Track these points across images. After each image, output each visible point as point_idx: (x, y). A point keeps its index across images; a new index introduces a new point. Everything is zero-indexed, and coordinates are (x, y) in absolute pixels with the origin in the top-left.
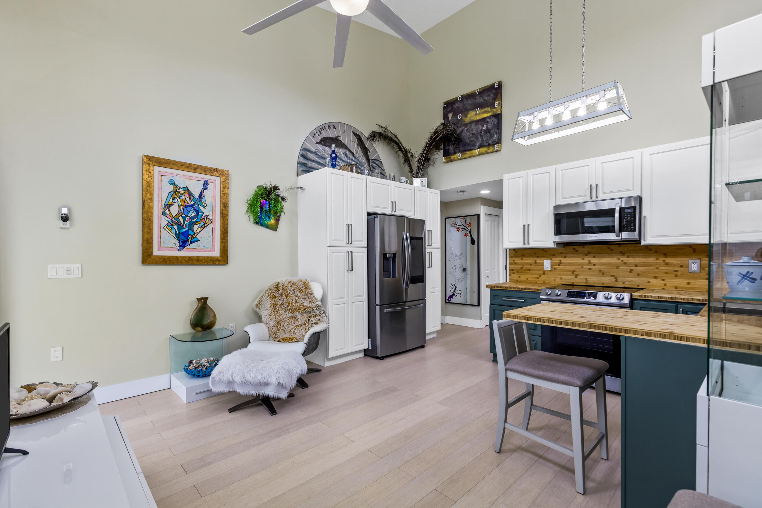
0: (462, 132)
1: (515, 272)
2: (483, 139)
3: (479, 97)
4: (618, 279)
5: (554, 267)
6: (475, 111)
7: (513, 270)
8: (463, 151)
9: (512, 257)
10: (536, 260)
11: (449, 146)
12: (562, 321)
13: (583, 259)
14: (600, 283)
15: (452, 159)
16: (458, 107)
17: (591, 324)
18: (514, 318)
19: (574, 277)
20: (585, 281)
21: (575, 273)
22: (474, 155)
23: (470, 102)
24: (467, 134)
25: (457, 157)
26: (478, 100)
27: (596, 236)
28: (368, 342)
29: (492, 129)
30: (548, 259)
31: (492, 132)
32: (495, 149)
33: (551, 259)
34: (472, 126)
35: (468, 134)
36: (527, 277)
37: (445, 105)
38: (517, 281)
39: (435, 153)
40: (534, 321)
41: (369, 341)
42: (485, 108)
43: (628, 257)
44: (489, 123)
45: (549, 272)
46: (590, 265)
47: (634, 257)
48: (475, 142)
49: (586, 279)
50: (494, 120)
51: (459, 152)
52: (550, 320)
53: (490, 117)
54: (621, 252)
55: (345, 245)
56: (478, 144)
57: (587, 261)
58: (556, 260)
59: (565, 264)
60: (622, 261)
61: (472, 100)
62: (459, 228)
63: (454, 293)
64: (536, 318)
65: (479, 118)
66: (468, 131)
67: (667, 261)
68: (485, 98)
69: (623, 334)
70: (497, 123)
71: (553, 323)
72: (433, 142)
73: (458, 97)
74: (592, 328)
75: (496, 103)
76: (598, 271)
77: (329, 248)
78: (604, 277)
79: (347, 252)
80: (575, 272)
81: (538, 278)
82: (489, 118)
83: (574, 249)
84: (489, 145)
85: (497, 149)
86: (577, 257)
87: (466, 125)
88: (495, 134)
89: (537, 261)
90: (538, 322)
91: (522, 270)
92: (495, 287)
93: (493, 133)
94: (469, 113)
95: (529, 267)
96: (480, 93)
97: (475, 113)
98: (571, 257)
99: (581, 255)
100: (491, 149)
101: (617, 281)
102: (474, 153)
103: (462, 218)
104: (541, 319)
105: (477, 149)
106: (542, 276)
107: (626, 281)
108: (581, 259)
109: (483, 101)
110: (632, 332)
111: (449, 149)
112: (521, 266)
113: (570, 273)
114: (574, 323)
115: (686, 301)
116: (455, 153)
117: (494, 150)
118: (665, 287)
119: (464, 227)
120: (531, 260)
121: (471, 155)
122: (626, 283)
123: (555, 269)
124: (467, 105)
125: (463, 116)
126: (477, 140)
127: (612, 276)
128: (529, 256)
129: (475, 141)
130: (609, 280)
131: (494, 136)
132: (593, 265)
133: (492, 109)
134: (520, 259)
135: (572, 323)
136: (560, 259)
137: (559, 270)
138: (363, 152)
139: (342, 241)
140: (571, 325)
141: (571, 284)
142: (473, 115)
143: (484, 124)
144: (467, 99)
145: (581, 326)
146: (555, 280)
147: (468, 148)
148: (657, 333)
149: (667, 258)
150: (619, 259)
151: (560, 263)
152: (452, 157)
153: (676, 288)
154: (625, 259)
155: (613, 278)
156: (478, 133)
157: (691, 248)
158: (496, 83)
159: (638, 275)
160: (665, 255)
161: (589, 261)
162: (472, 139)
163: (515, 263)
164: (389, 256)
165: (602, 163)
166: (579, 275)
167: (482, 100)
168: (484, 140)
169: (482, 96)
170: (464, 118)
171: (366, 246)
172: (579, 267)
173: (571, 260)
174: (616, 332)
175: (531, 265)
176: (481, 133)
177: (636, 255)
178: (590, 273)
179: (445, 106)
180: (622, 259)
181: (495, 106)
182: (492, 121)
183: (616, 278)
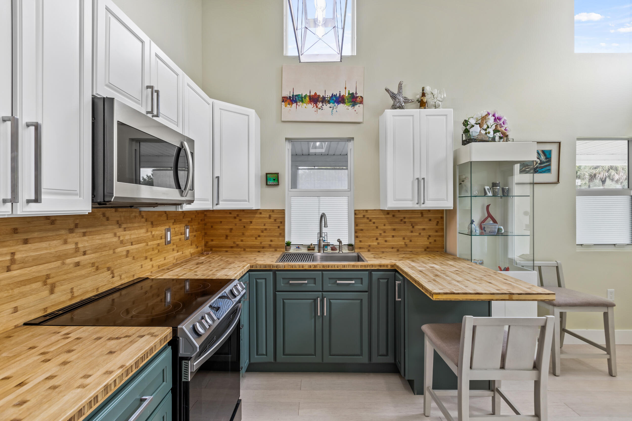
4: (115, 272)
13: (65, 242)
19: (46, 293)
20: (69, 296)
21: (49, 281)
46: (78, 253)
49: (72, 290)
54: (117, 222)
57: (74, 247)
59: (24, 262)
60: (119, 237)
67: (153, 233)
76: (90, 265)
78: (97, 275)
80: (49, 278)
98: (41, 239)
99: (62, 232)
101: (112, 277)
107: (122, 274)
108: (60, 241)
113: (39, 284)
127: (108, 269)
130: (105, 278)
132: (82, 254)
136: (12, 249)
137: (9, 284)
150: (115, 234)
151: (12, 263)
154: (121, 233)
155: (109, 271)
159: (133, 258)
160: (152, 224)
161: (76, 244)
172: (58, 264)
178: (78, 274)
180: (118, 234)
183: (112, 273)
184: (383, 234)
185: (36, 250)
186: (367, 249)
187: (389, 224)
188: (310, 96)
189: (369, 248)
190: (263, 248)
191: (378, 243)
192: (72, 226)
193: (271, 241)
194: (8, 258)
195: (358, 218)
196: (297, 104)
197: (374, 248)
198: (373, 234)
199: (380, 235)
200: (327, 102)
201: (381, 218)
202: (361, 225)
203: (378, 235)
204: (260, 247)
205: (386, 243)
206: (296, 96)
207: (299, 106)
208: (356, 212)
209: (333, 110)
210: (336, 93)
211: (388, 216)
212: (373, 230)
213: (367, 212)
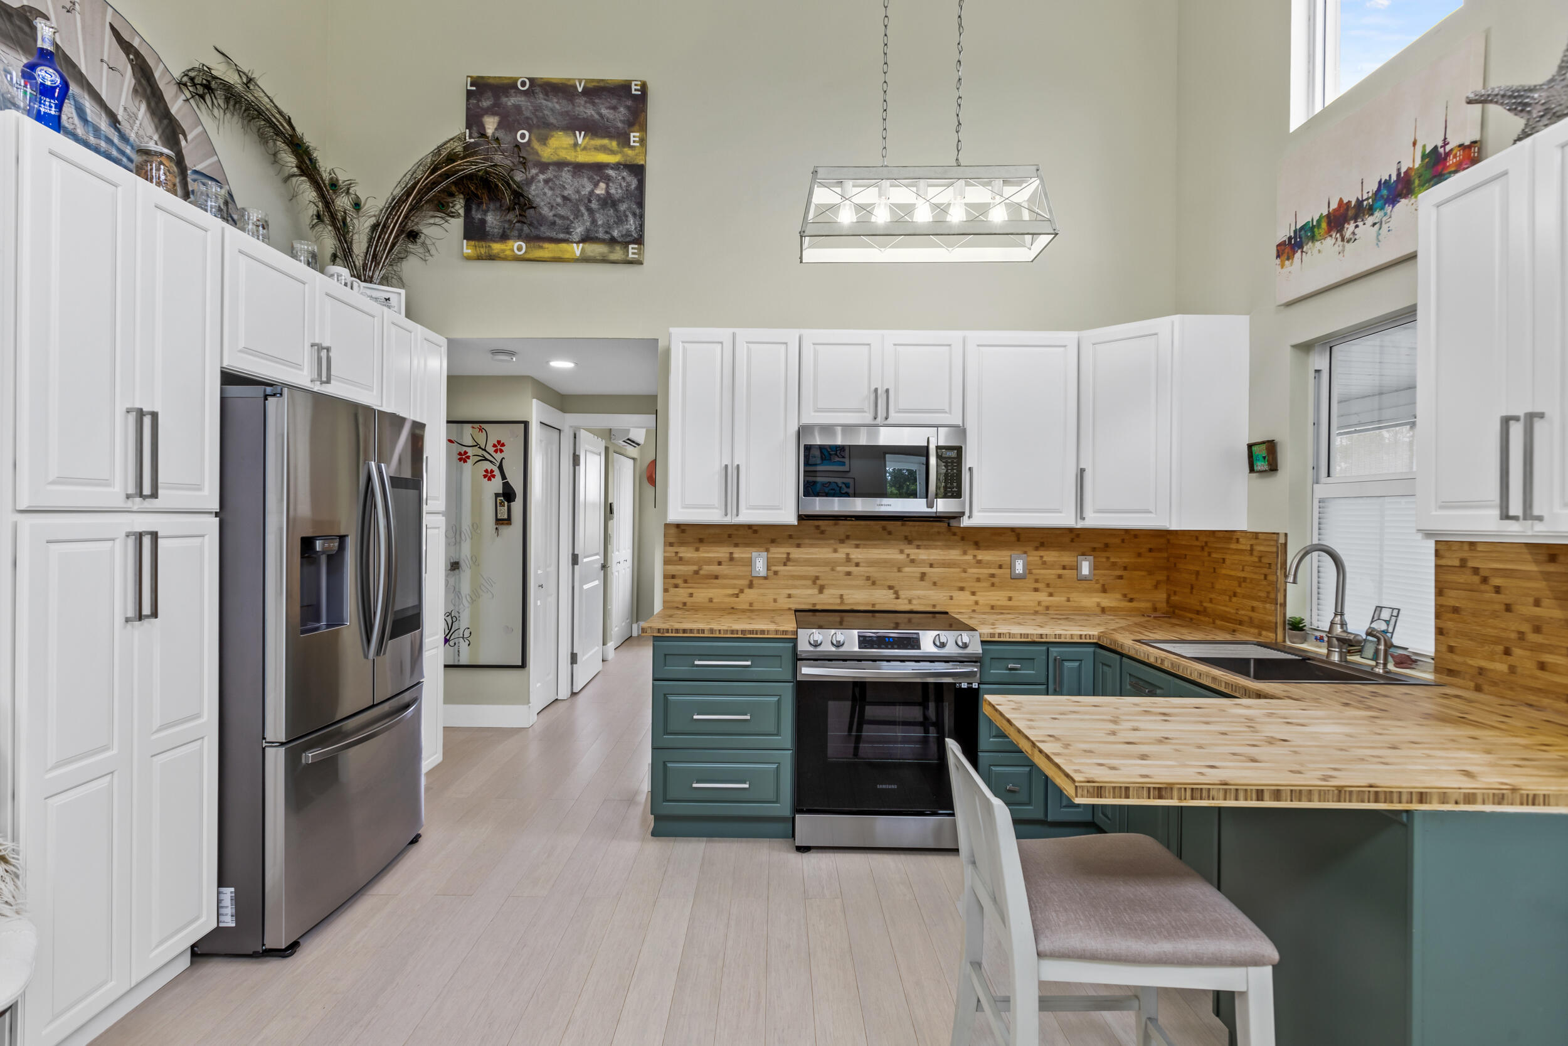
0: (530, 181)
1: (679, 581)
2: (596, 221)
3: (586, 102)
4: (901, 593)
5: (774, 568)
6: (573, 138)
7: (673, 577)
8: (534, 239)
9: (671, 545)
10: (731, 553)
11: (485, 212)
12: (1262, 790)
13: (835, 551)
14: (867, 604)
15: (495, 251)
16: (518, 108)
17: (1340, 789)
18: (1114, 797)
19: (816, 591)
20: (839, 601)
21: (818, 582)
22: (567, 256)
23: (554, 106)
24: (545, 194)
25: (513, 251)
26: (582, 109)
27: (889, 504)
28: (219, 901)
29: (621, 200)
30: (762, 549)
31: (623, 207)
32: (631, 256)
33: (767, 550)
34: (564, 174)
35: (549, 193)
36: (711, 595)
37: (471, 86)
38: (685, 604)
39: (432, 221)
40: (1180, 799)
41: (222, 896)
42: (603, 137)
43: (918, 547)
44: (613, 183)
45: (762, 581)
46: (850, 563)
47: (927, 547)
48: (572, 223)
49: (841, 596)
50: (629, 179)
51: (519, 237)
52: (1231, 789)
53: (617, 166)
54: (906, 538)
55: (120, 502)
56: (579, 230)
57: (844, 556)
58: (779, 552)
59: (797, 562)
60: (908, 555)
61: (564, 102)
62: (466, 453)
63: (448, 637)
64: (1185, 789)
65: (583, 158)
66: (550, 184)
67: (979, 557)
68: (604, 111)
69: (1415, 806)
70: (636, 188)
71: (1237, 799)
72: (435, 183)
73: (517, 79)
74: (1342, 799)
75: (634, 136)
76: (864, 578)
77: (26, 521)
78: (874, 591)
79: (128, 535)
80: (818, 579)
81: (737, 596)
82: (612, 168)
83: (818, 527)
84: (613, 241)
85: (636, 256)
86: (822, 548)
87: (544, 166)
88: (630, 215)
89: (735, 556)
90: (1192, 799)
91: (697, 577)
92: (668, 632)
93: (625, 211)
94: (552, 136)
95: (714, 569)
96: (587, 92)
97: (572, 142)
98: (812, 546)
99: (832, 541)
100: (618, 254)
101: (897, 598)
102: (567, 251)
103: (478, 425)
104: (1201, 789)
105: (578, 243)
106: (747, 591)
107: (914, 599)
108: (830, 550)
109: (596, 117)
110: (1435, 798)
111: (483, 222)
112: (695, 568)
113: (809, 582)
114: (1295, 790)
115: (1063, 640)
116: (504, 237)
117: (628, 259)
118: (976, 608)
119: (481, 452)
120: (720, 552)
121: (558, 255)
122: (914, 602)
123: (776, 573)
124: (546, 112)
125: (533, 138)
126: (576, 217)
127: (890, 588)
128: (713, 542)
129: (571, 217)
130: (885, 595)
131: (627, 220)
132: (854, 565)
133: (624, 147)
134: (691, 549)
135: (1292, 791)
136: (788, 551)
137: (785, 576)
138: (160, 131)
139: (106, 483)
140: (1289, 798)
141: (810, 607)
142: (565, 146)
143: (599, 181)
144: (547, 95)
145: (1316, 796)
146: (775, 601)
147: (548, 234)
148: (1488, 794)
149: (979, 551)
150: (902, 552)
151: (787, 561)
152: (497, 247)
153: (992, 607)
154: (912, 552)
155: (892, 591)
156: (580, 200)
157: (1013, 533)
158: (636, 83)
159: (935, 584)
160: (977, 545)
161: (848, 554)
162: (562, 211)
163: (681, 559)
164: (323, 548)
165: (895, 345)
166: (826, 587)
167: (593, 112)
168: (600, 223)
169: (594, 104)
170: (536, 145)
171: (216, 507)
172: (828, 569)
173: (812, 554)
174: (1400, 802)
175: (720, 564)
176: (590, 201)
177: (931, 543)
178: (849, 582)
179: (474, 88)
180: (907, 551)
181: (632, 141)
182: (623, 178)
183: (896, 593)
184: (1532, 637)
185: (807, 553)
186: (1471, 680)
187: (1555, 599)
188: (1328, 216)
189: (1480, 681)
190: (1241, 623)
191: (1512, 669)
192: (843, 537)
193: (1253, 609)
194: (785, 556)
195: (1446, 568)
196: (1302, 252)
197: (1494, 684)
198: (1493, 632)
199: (1520, 639)
200: (1366, 212)
201: (1526, 576)
202: (1453, 593)
203: (1513, 636)
204: (1236, 620)
205: (1539, 673)
206: (1302, 228)
207: (1307, 253)
208: (1439, 547)
209: (1380, 229)
210: (1389, 172)
211: (1551, 568)
212: (1494, 615)
213: (1473, 548)
